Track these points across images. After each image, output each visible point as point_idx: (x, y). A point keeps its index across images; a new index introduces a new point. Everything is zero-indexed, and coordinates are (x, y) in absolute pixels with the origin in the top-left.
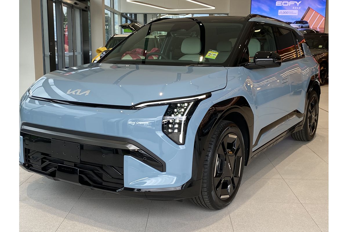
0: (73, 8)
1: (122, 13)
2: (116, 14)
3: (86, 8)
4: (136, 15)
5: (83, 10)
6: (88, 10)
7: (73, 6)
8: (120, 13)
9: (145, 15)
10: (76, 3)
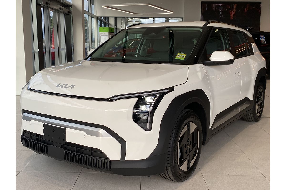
0: (58, 13)
1: (98, 17)
2: (93, 17)
3: (69, 12)
4: (108, 18)
5: (67, 14)
6: (71, 14)
7: (58, 11)
8: (96, 16)
9: (116, 19)
10: (60, 8)
